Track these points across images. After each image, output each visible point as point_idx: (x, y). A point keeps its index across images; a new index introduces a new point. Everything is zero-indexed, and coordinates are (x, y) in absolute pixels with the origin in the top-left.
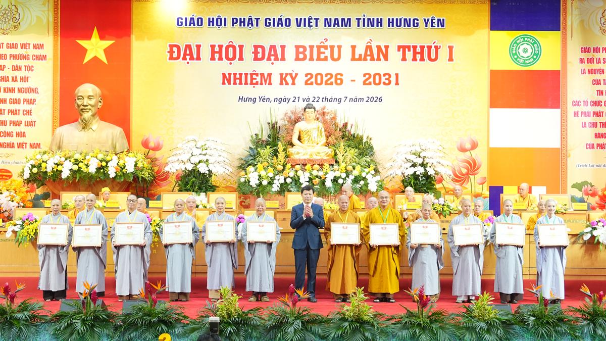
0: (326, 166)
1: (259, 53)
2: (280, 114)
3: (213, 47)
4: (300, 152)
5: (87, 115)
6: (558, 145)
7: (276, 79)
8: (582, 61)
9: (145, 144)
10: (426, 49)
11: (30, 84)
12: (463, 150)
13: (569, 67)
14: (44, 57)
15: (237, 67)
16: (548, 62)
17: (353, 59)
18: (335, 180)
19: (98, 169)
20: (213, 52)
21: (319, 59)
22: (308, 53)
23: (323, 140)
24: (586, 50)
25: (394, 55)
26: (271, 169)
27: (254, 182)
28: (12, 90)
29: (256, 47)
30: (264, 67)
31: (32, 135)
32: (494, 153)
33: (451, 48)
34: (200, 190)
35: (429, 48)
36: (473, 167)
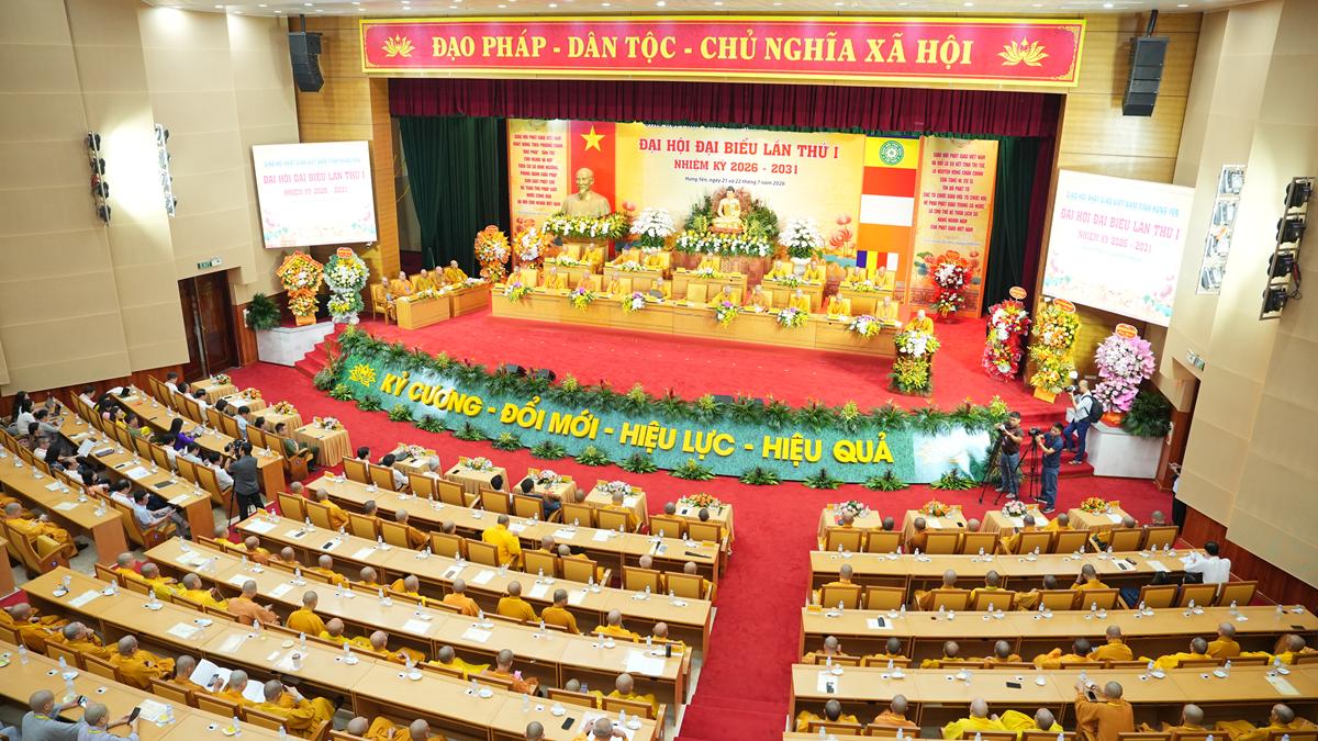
0: (734, 236)
1: (700, 147)
2: (712, 189)
3: (669, 141)
4: (719, 223)
5: (582, 191)
6: (910, 224)
7: (711, 166)
8: (934, 163)
9: (625, 206)
10: (818, 149)
11: (553, 163)
12: (840, 223)
13: (924, 167)
14: (561, 146)
15: (684, 156)
16: (908, 162)
17: (765, 153)
18: (738, 246)
19: (586, 230)
20: (669, 145)
21: (741, 152)
22: (733, 148)
23: (738, 213)
24: (938, 155)
25: (795, 151)
26: (696, 235)
27: (684, 244)
28: (542, 167)
29: (698, 142)
30: (703, 156)
31: (556, 197)
32: (862, 226)
33: (836, 148)
34: (652, 245)
35: (821, 147)
36: (847, 236)
